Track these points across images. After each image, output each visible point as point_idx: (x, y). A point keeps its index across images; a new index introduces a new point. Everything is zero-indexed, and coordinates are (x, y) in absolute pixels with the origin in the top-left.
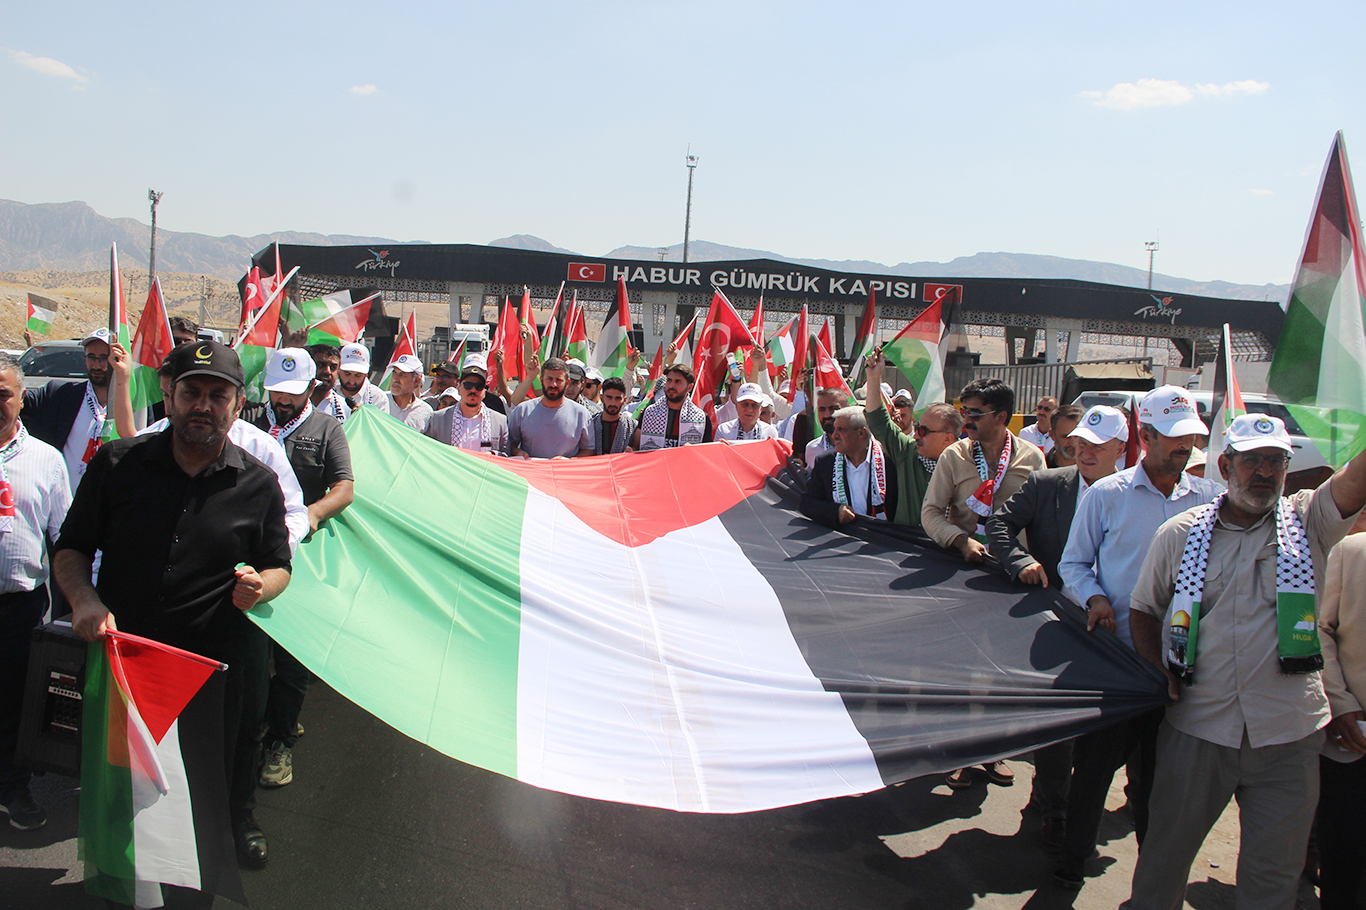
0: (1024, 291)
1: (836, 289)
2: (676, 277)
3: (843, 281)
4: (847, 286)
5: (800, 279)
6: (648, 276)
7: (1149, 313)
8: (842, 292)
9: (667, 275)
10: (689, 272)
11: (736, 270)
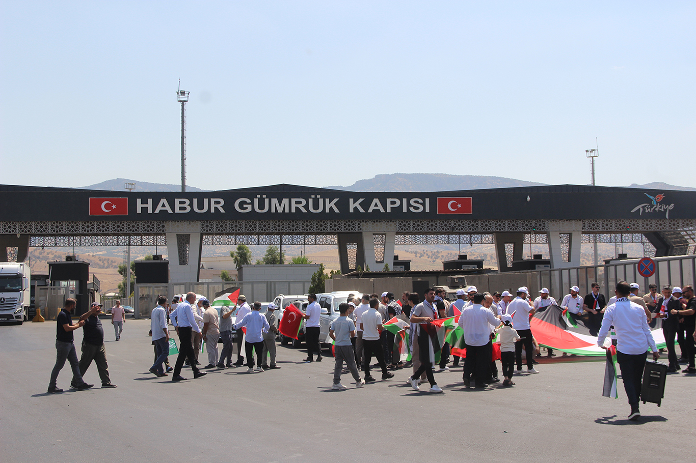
0: (529, 199)
1: (356, 209)
2: (201, 206)
3: (361, 200)
4: (365, 205)
5: (321, 201)
6: (173, 208)
7: (644, 210)
8: (362, 210)
9: (191, 205)
10: (213, 200)
11: (259, 196)
